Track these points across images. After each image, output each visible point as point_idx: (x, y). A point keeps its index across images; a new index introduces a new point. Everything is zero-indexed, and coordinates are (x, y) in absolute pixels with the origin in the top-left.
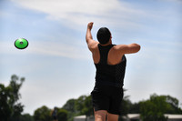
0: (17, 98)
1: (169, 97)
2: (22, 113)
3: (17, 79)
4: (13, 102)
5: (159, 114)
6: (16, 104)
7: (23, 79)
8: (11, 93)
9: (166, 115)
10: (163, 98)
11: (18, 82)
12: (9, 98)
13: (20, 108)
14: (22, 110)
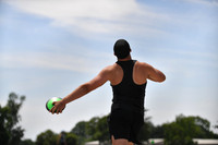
0: (16, 121)
1: (198, 118)
2: (23, 139)
3: (16, 97)
4: (12, 125)
5: (187, 139)
6: (15, 127)
7: (23, 98)
8: (8, 115)
9: (195, 140)
10: (191, 119)
11: (18, 101)
12: (6, 121)
13: (20, 133)
14: (22, 135)
